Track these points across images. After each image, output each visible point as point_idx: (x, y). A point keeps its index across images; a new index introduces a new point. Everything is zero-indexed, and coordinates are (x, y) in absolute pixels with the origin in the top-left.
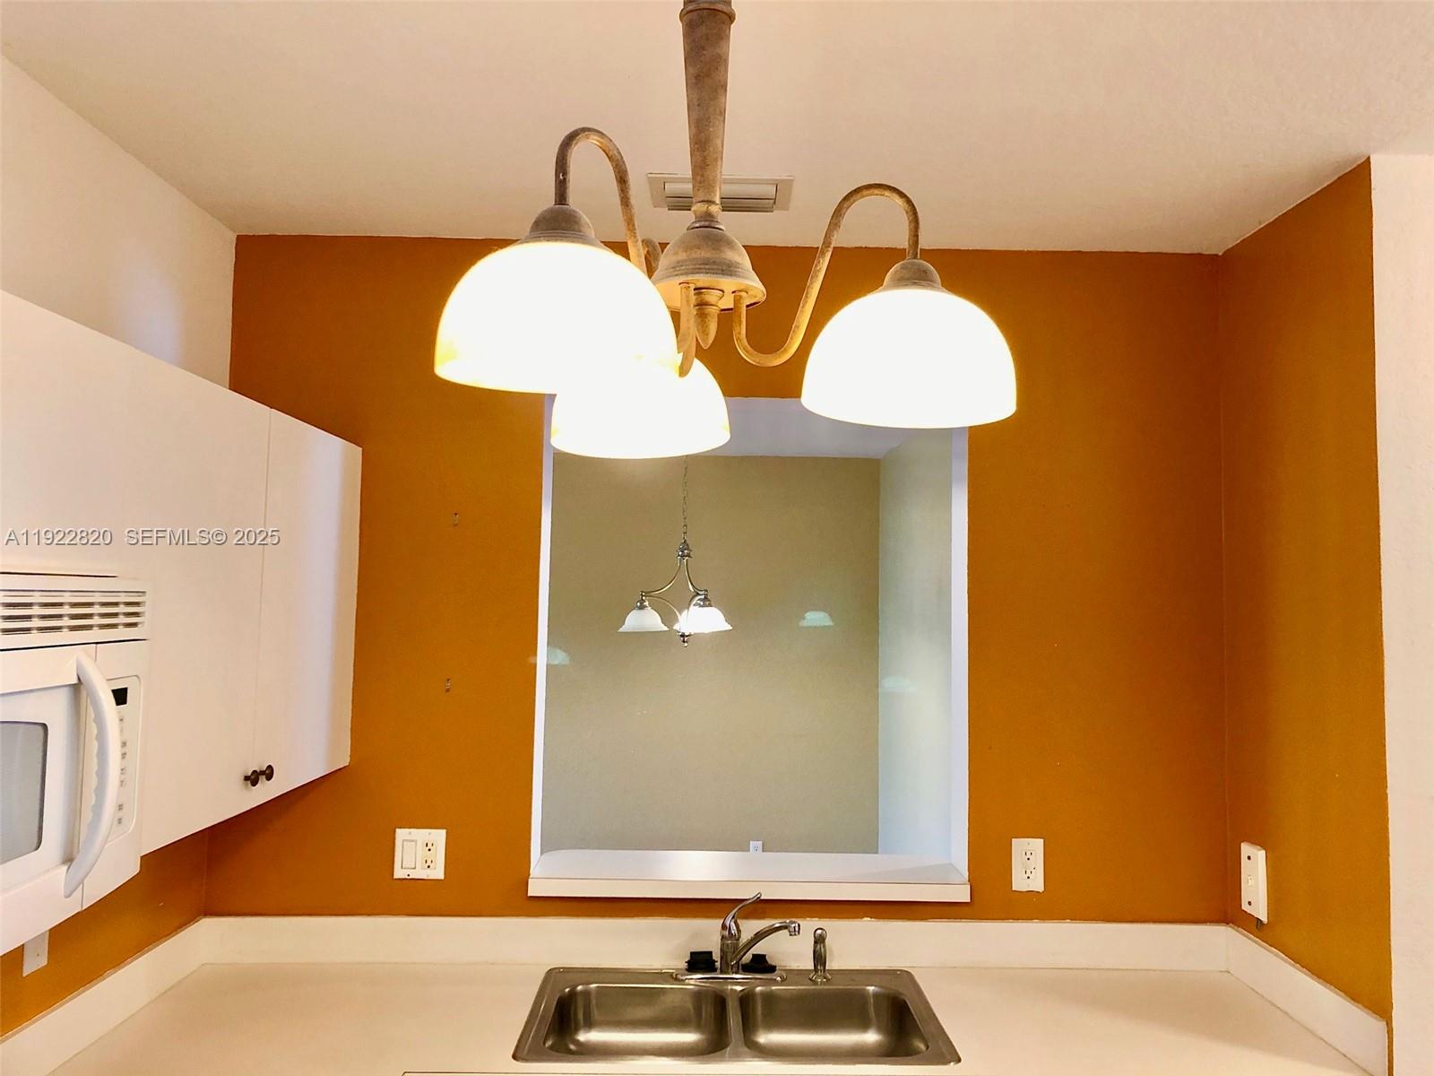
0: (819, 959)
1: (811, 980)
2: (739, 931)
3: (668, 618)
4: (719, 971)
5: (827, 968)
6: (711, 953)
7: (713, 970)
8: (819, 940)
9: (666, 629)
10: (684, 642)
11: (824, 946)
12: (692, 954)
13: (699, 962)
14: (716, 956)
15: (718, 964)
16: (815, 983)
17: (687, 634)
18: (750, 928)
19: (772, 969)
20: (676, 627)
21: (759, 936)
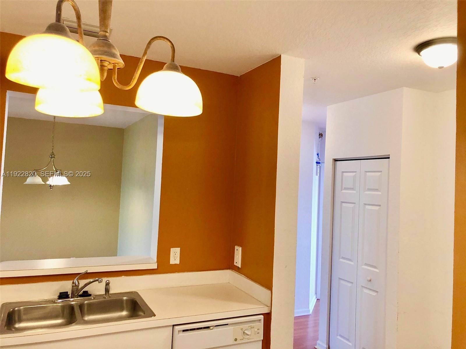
0: (107, 290)
1: (104, 297)
2: (79, 283)
3: (45, 179)
4: (70, 298)
5: (110, 293)
6: (67, 292)
7: (69, 298)
8: (107, 284)
9: (44, 183)
10: (51, 188)
11: (109, 286)
12: (60, 293)
13: (63, 296)
14: (70, 293)
15: (70, 296)
16: (105, 298)
17: (52, 185)
18: (82, 283)
19: (90, 295)
20: (48, 183)
21: (86, 285)
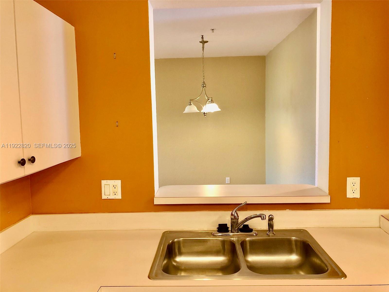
0: (271, 226)
1: (267, 234)
2: (238, 216)
3: (200, 108)
4: (230, 232)
6: (226, 224)
9: (199, 111)
10: (205, 116)
11: (273, 222)
12: (219, 224)
13: (222, 228)
15: (230, 229)
16: (269, 236)
17: (206, 113)
19: (251, 230)
20: (202, 111)
21: (247, 220)
